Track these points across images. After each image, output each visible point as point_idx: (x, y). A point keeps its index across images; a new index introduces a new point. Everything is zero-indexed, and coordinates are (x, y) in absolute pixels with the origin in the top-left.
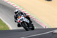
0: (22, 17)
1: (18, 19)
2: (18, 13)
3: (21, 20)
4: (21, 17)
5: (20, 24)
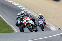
3: (26, 21)
4: (27, 19)
5: (25, 24)
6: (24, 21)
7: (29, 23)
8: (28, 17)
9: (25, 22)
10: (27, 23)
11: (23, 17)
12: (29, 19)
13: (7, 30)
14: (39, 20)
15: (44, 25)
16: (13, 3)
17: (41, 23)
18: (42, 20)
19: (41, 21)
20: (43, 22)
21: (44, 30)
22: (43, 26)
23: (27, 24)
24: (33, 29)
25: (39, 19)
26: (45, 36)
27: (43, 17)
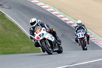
0: (42, 32)
1: (35, 33)
2: (36, 24)
3: (40, 35)
5: (39, 41)
6: (37, 35)
7: (45, 39)
8: (44, 28)
9: (38, 38)
10: (41, 38)
11: (34, 28)
12: (45, 32)
13: (29, 48)
14: (76, 31)
15: (86, 41)
16: (39, 4)
17: (81, 37)
18: (83, 32)
19: (80, 34)
20: (84, 35)
21: (86, 49)
22: (84, 41)
23: (42, 40)
24: (52, 49)
25: (78, 29)
26: (91, 59)
27: (84, 26)
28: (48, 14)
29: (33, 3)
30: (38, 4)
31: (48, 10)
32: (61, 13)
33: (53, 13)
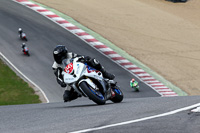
28: (53, 27)
29: (24, 7)
30: (35, 8)
31: (54, 19)
32: (79, 25)
33: (64, 25)
